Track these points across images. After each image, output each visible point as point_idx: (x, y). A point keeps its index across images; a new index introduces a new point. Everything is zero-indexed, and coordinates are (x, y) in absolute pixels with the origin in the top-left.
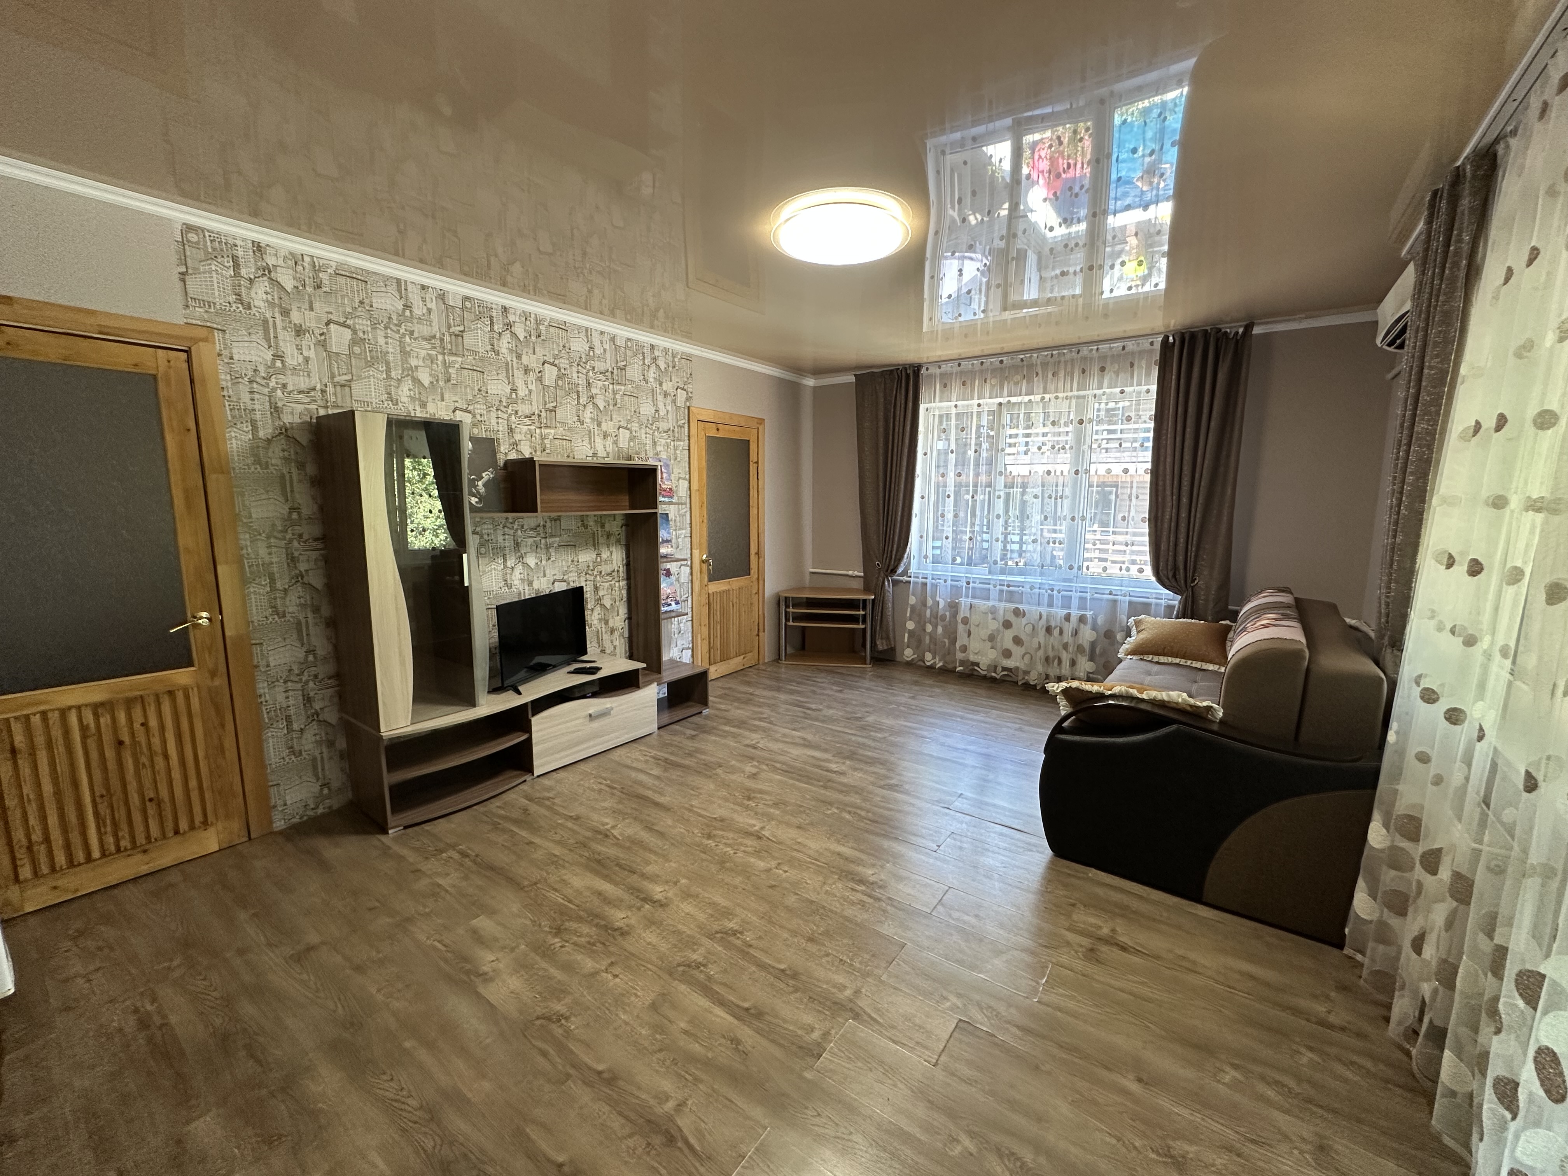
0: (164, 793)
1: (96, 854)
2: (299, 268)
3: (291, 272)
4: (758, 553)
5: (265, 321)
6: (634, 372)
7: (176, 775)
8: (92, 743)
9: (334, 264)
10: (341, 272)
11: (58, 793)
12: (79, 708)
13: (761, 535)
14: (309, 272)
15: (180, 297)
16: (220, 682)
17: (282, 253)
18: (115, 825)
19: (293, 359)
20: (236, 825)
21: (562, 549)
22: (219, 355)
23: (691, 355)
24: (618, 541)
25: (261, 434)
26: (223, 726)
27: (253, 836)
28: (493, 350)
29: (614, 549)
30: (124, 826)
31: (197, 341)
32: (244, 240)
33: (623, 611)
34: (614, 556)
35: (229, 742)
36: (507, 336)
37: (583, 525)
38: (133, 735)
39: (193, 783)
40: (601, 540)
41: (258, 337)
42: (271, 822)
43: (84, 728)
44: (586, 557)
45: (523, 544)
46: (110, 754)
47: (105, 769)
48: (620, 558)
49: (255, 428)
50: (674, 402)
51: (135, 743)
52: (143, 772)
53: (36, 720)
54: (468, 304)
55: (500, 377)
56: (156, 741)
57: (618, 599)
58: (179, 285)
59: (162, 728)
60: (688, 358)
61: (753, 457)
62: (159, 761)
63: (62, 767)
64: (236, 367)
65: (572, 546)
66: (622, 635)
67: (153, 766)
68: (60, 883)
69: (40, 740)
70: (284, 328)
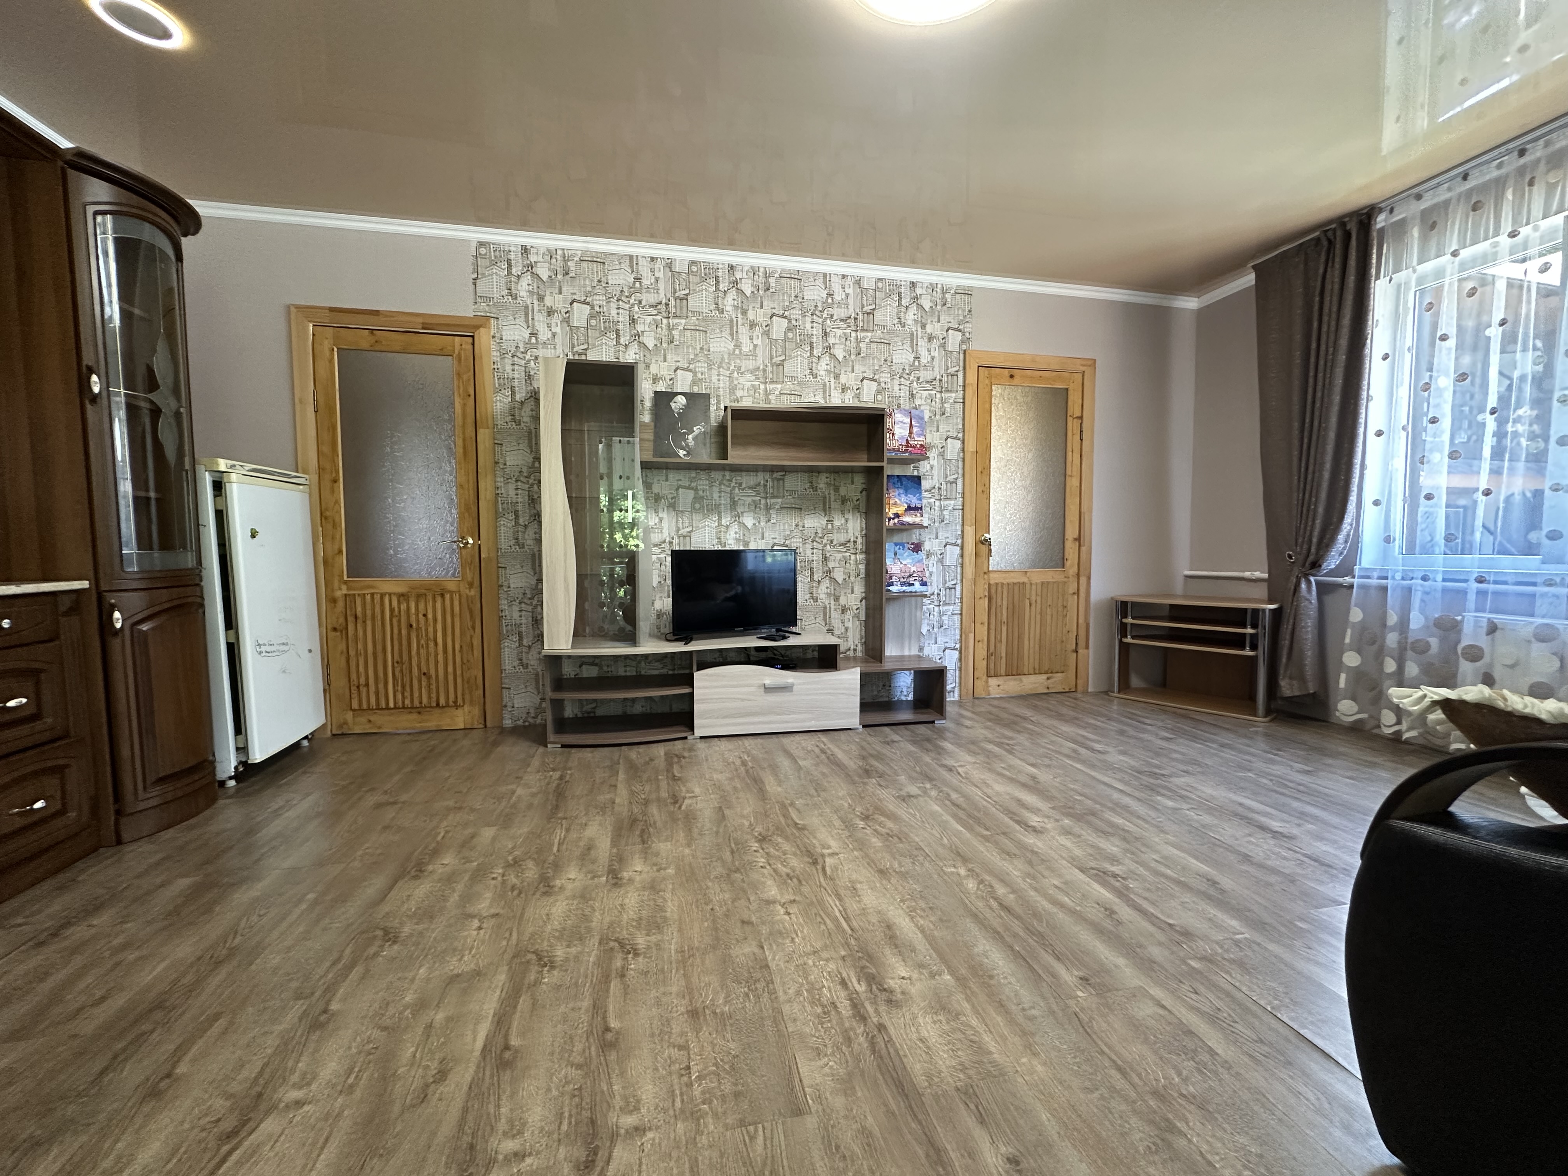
0: (432, 672)
1: (391, 705)
2: (554, 260)
3: (547, 265)
4: (1078, 539)
5: (527, 307)
6: (886, 315)
7: (440, 658)
8: (395, 620)
9: (579, 253)
10: (585, 259)
11: (375, 654)
12: (390, 595)
13: (1086, 517)
14: (560, 263)
15: (472, 296)
16: (474, 592)
17: (542, 251)
18: (403, 687)
19: (544, 335)
20: (477, 711)
21: (784, 511)
22: (494, 337)
23: (970, 288)
24: (856, 508)
25: (518, 397)
26: (474, 628)
27: (489, 724)
28: (718, 309)
29: (850, 516)
30: (408, 688)
31: (478, 327)
32: (516, 246)
33: (859, 589)
34: (850, 524)
35: (477, 642)
36: (732, 294)
37: (812, 487)
38: (418, 621)
39: (450, 669)
40: (833, 505)
41: (521, 320)
42: (502, 719)
43: (392, 610)
44: (814, 522)
45: (740, 502)
46: (404, 632)
47: (400, 644)
48: (858, 528)
49: (513, 393)
50: (943, 346)
51: (418, 629)
52: (422, 651)
53: (368, 597)
54: (694, 269)
55: (724, 334)
56: (431, 629)
57: (853, 573)
58: (472, 287)
59: (435, 620)
60: (967, 292)
61: (1074, 409)
62: (432, 644)
63: (378, 636)
64: (504, 346)
65: (798, 508)
66: (856, 616)
67: (427, 647)
68: (372, 718)
69: (369, 612)
70: (540, 311)
